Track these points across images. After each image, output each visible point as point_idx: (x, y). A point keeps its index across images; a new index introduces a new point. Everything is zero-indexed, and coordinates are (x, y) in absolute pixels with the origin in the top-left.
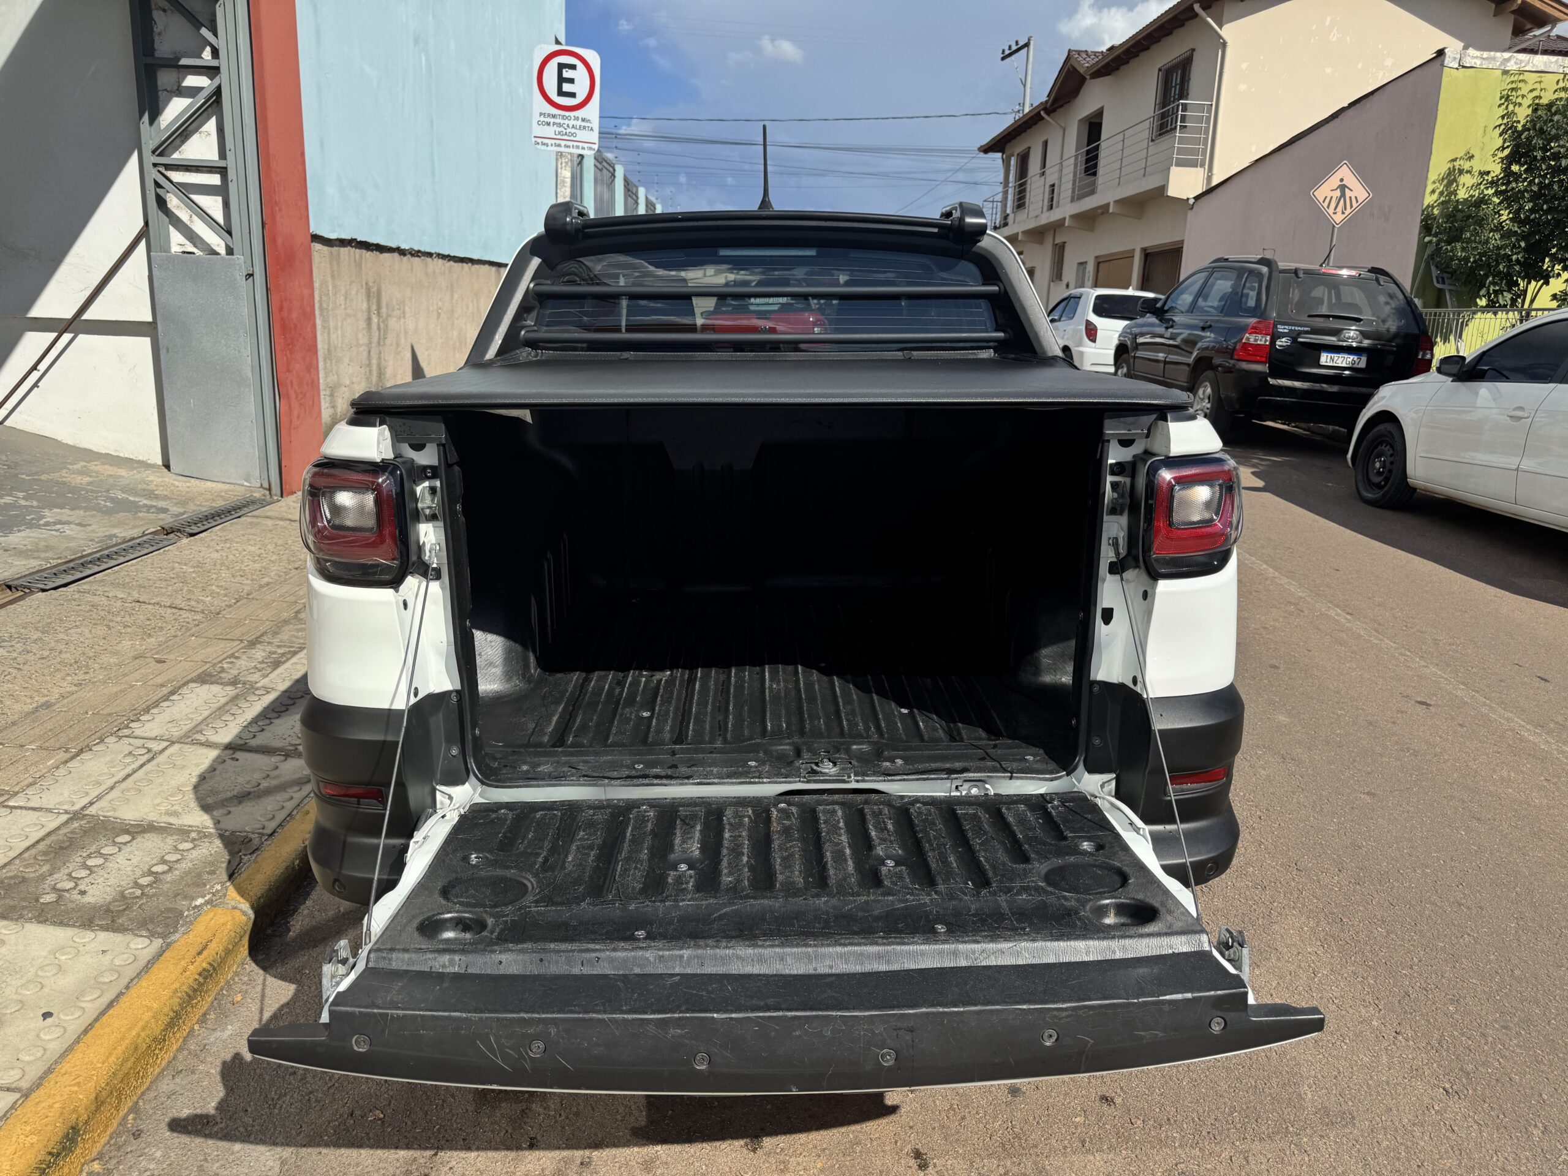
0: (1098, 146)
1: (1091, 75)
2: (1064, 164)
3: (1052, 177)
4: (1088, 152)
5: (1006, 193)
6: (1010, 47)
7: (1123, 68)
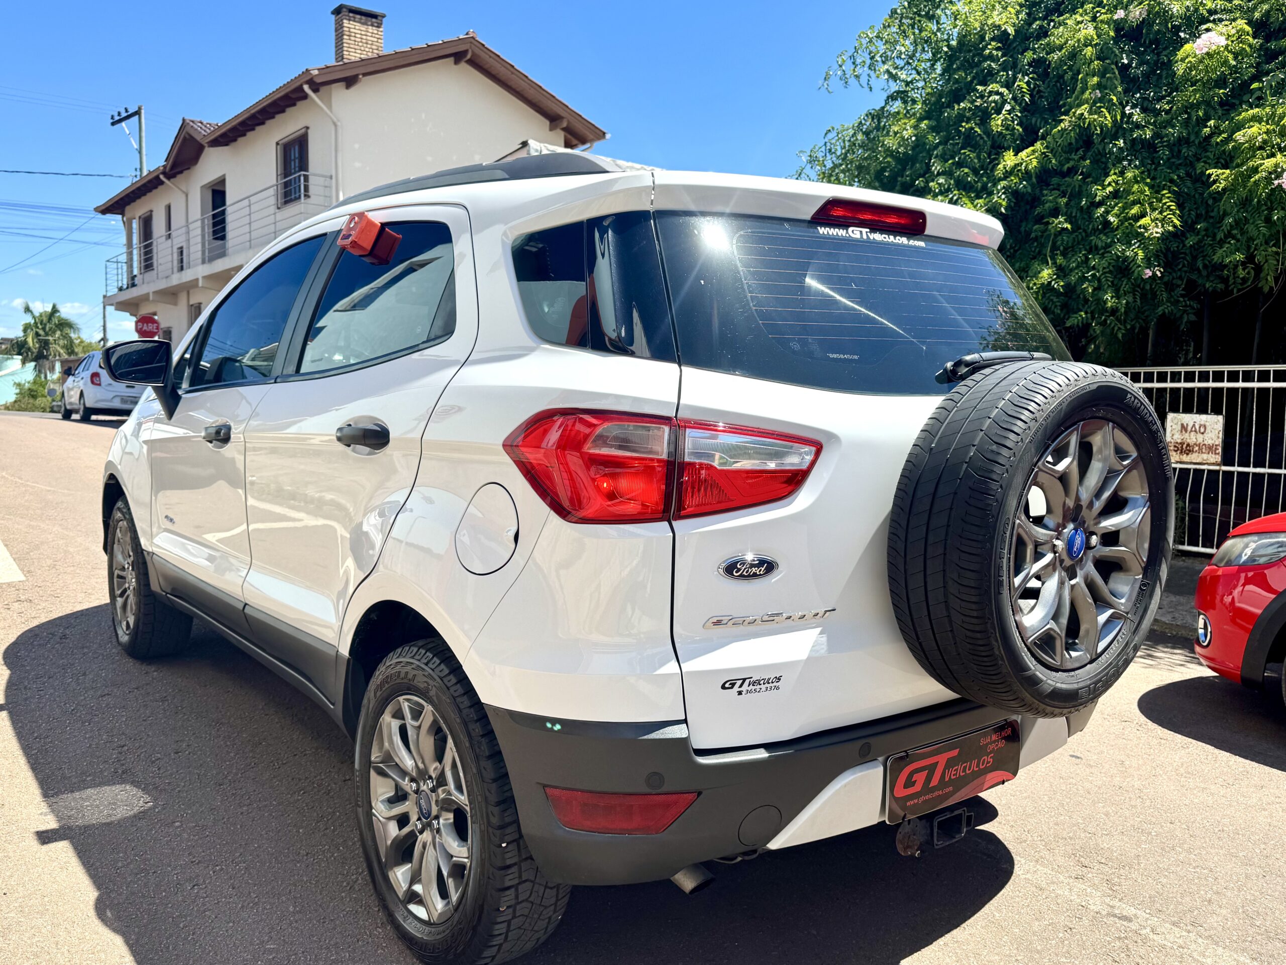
0: (223, 212)
1: (208, 143)
2: (191, 227)
3: (179, 239)
4: (214, 216)
5: (130, 254)
6: (119, 114)
7: (241, 140)
